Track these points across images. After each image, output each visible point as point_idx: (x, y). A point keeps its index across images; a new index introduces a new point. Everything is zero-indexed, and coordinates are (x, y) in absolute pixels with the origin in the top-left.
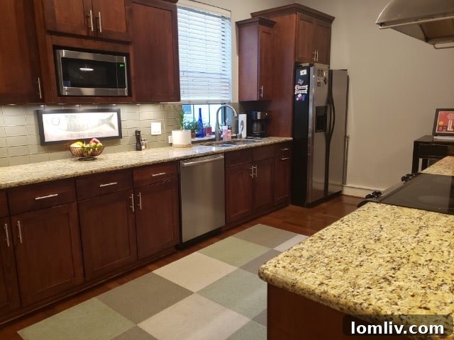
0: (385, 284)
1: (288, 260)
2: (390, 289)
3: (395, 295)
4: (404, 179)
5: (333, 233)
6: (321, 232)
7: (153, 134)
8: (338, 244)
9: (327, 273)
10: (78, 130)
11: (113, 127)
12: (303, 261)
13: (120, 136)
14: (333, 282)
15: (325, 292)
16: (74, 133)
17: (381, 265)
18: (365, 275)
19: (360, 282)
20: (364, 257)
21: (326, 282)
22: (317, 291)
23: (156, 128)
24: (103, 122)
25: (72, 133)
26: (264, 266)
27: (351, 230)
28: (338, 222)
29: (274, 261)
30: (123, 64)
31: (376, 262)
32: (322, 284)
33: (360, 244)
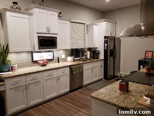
0: (117, 98)
1: (97, 93)
2: (118, 99)
3: (118, 100)
4: (131, 73)
5: (109, 87)
6: (106, 87)
7: (62, 58)
8: (109, 90)
9: (105, 96)
10: (42, 57)
11: (52, 57)
12: (100, 93)
13: (53, 59)
14: (106, 98)
15: (104, 99)
16: (41, 58)
17: (117, 95)
18: (113, 96)
19: (112, 98)
20: (114, 93)
21: (104, 97)
22: (102, 99)
23: (63, 56)
24: (49, 55)
25: (40, 58)
26: (91, 94)
27: (113, 87)
28: (111, 85)
29: (94, 93)
30: (55, 40)
31: (116, 94)
32: (103, 98)
33: (114, 90)
